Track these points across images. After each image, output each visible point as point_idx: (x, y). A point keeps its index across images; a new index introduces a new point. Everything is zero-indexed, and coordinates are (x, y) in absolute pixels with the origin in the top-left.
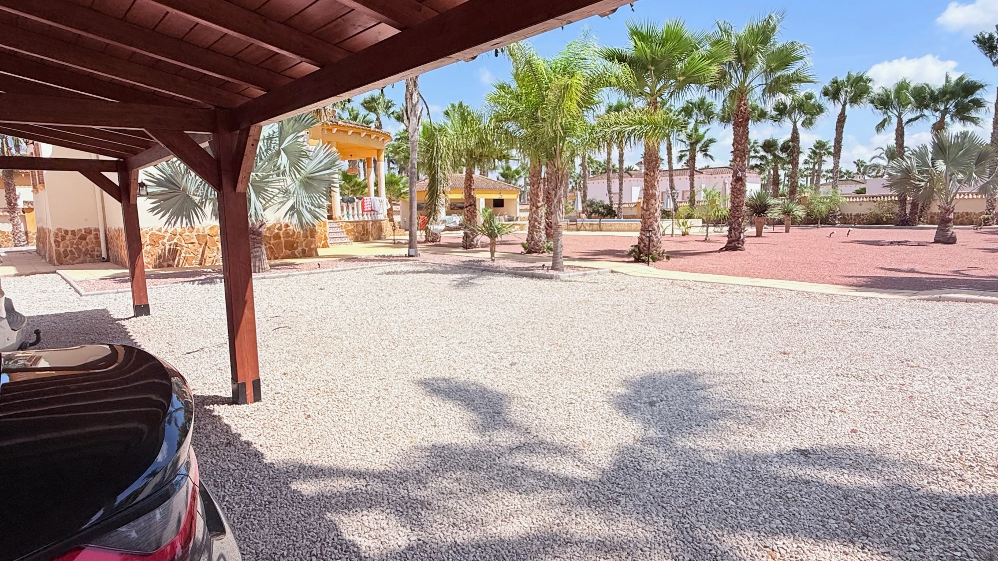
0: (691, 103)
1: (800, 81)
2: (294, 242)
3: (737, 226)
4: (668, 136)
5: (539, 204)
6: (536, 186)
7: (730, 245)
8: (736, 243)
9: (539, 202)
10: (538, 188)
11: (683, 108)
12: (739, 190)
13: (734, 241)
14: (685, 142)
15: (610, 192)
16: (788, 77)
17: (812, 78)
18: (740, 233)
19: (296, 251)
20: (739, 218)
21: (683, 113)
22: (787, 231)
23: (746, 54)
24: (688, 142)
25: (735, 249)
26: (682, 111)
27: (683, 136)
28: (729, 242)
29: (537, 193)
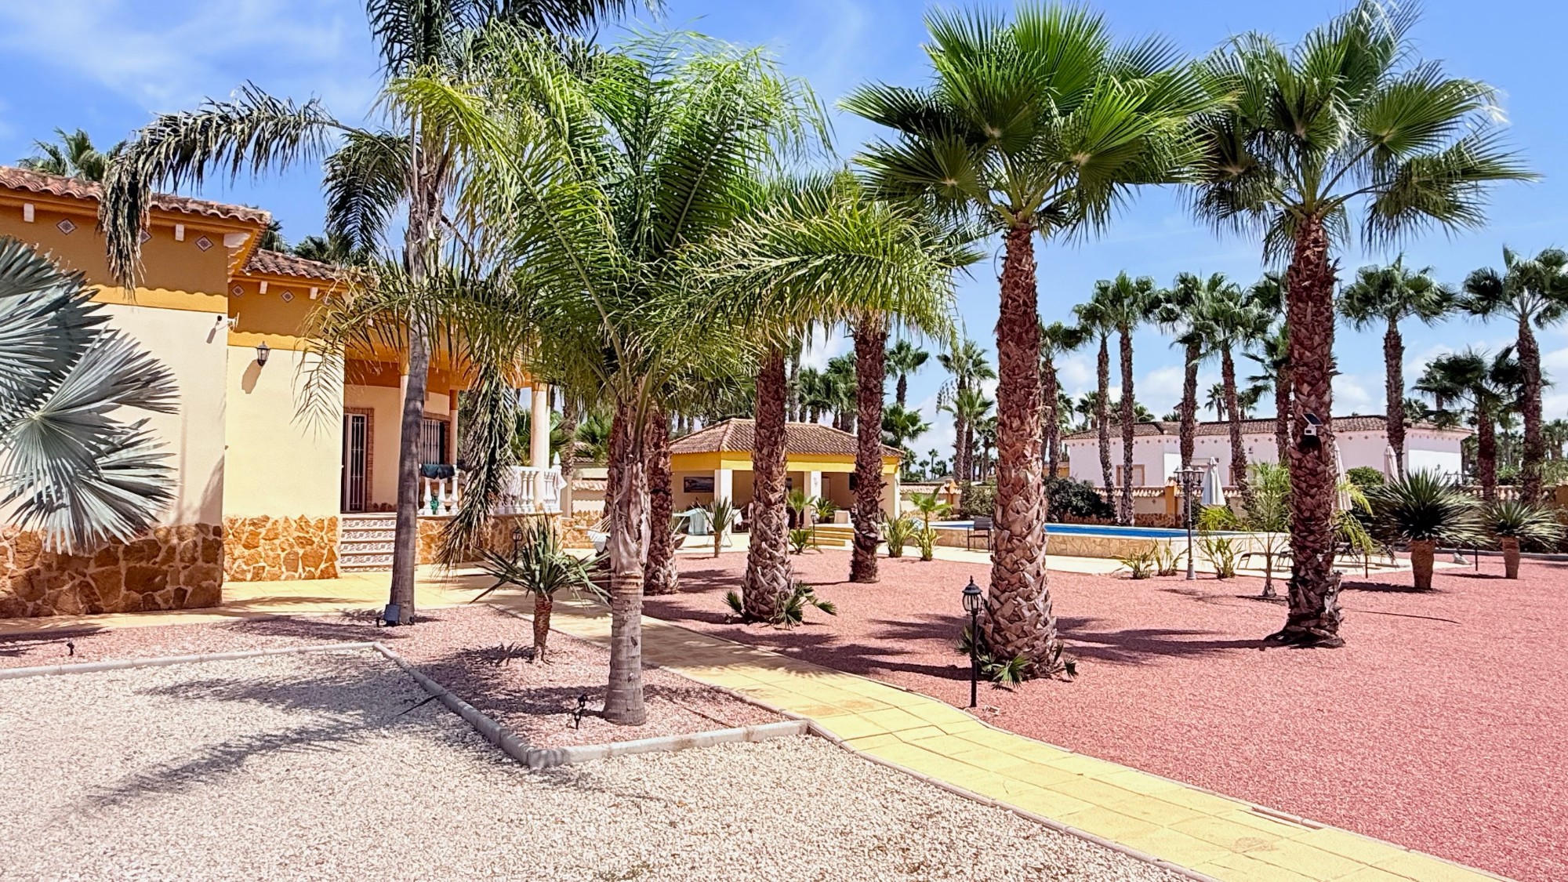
0: (1275, 280)
1: (1470, 173)
2: (156, 573)
3: (1311, 576)
4: (1226, 349)
5: (773, 497)
6: (765, 451)
7: (1293, 628)
8: (1312, 623)
9: (774, 490)
10: (770, 455)
11: (1257, 289)
12: (1313, 473)
13: (1306, 617)
14: (1262, 361)
15: (1105, 464)
16: (1435, 164)
17: (1510, 165)
18: (1322, 596)
19: (157, 595)
20: (1316, 551)
21: (1256, 300)
22: (1511, 574)
23: (1301, 105)
24: (1268, 360)
25: (1308, 640)
26: (1255, 296)
27: (1258, 348)
28: (1293, 620)
29: (769, 467)
